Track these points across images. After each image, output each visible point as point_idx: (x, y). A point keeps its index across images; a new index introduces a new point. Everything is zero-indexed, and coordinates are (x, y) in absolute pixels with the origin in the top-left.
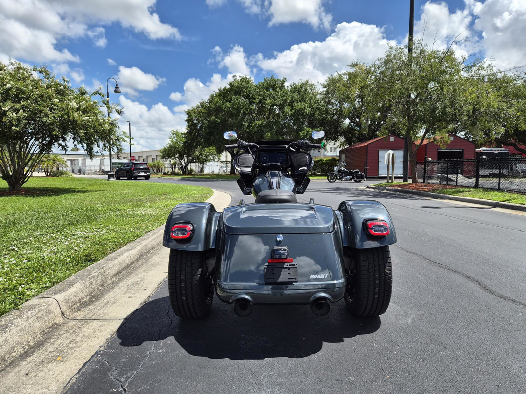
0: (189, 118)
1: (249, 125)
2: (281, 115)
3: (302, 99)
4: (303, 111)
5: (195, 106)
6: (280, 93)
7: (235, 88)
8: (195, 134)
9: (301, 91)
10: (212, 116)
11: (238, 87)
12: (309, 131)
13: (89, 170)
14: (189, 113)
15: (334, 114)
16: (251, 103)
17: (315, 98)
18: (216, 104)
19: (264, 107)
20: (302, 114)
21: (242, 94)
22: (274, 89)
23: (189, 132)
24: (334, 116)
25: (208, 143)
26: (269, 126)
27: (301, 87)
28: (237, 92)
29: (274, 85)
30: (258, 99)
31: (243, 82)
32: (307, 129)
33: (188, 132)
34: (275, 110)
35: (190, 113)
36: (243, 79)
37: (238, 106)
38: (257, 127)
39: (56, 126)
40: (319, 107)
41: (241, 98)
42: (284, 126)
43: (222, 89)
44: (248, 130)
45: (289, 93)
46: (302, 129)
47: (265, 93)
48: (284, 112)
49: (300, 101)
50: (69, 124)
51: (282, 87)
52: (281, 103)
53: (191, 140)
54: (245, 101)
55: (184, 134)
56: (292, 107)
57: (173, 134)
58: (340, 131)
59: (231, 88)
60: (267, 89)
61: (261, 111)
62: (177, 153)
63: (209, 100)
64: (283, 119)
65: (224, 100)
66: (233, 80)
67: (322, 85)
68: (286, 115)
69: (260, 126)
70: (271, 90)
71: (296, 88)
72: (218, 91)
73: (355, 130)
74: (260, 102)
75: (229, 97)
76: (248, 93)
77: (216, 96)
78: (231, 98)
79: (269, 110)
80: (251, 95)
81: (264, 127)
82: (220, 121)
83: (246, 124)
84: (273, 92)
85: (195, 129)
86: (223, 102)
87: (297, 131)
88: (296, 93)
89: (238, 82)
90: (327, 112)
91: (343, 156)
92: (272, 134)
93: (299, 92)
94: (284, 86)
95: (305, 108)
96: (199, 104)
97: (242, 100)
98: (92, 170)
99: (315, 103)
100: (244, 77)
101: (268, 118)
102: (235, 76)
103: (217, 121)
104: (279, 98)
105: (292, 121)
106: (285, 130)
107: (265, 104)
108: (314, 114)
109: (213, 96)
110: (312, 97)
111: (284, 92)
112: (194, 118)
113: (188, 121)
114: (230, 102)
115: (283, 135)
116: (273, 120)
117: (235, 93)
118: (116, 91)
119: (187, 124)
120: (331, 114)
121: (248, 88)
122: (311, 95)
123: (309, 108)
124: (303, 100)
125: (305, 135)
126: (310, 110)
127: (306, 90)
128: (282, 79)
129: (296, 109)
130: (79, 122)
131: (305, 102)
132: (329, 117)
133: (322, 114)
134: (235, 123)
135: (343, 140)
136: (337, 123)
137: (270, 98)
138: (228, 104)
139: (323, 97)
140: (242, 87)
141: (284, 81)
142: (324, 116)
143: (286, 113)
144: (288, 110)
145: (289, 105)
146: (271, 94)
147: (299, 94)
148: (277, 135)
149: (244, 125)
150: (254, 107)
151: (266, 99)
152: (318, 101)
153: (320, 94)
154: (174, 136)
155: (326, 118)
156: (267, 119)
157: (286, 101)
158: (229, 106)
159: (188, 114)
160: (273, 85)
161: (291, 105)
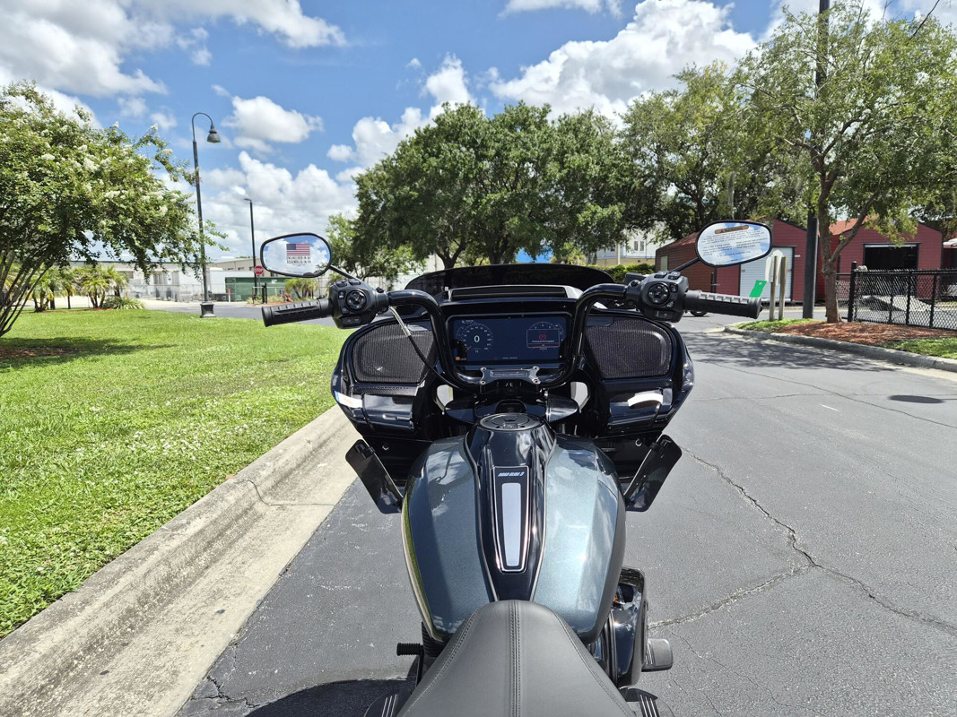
0: (362, 191)
1: (476, 202)
2: (540, 181)
3: (582, 146)
4: (584, 170)
5: (372, 167)
6: (538, 135)
7: (447, 128)
8: (373, 222)
9: (580, 129)
10: (403, 186)
11: (453, 126)
12: (595, 213)
13: (186, 293)
14: (360, 181)
15: (645, 176)
16: (480, 158)
17: (608, 143)
18: (409, 161)
19: (506, 164)
20: (583, 178)
21: (460, 139)
22: (525, 127)
23: (362, 219)
24: (645, 181)
25: (398, 240)
26: (515, 203)
27: (580, 121)
28: (452, 135)
29: (525, 120)
30: (493, 148)
31: (462, 115)
32: (593, 208)
33: (359, 219)
34: (528, 171)
35: (362, 180)
36: (463, 108)
37: (452, 165)
38: (492, 206)
39: (47, 211)
40: (617, 162)
41: (459, 148)
42: (546, 202)
43: (422, 130)
44: (473, 212)
45: (555, 136)
46: (582, 208)
47: (506, 135)
48: (545, 175)
49: (578, 152)
50: (74, 208)
51: (541, 124)
52: (539, 156)
53: (367, 233)
54: (467, 153)
55: (354, 223)
56: (562, 164)
57: (333, 223)
58: (659, 209)
59: (439, 128)
60: (511, 128)
61: (499, 172)
62: (342, 260)
63: (398, 154)
64: (544, 189)
65: (426, 152)
66: (443, 112)
67: (622, 117)
68: (551, 181)
69: (499, 203)
70: (519, 130)
71: (570, 124)
72: (415, 136)
73: (688, 208)
74: (498, 154)
75: (436, 146)
76: (474, 136)
77: (411, 146)
78: (440, 147)
79: (517, 171)
80: (479, 141)
81: (506, 204)
82: (419, 196)
83: (470, 201)
84: (523, 135)
85: (373, 212)
86: (423, 157)
87: (572, 213)
88: (571, 135)
89: (452, 116)
90: (632, 171)
91: (664, 260)
92: (521, 219)
93: (576, 132)
94: (546, 121)
95: (588, 164)
96: (380, 164)
97: (462, 152)
98: (190, 293)
99: (609, 154)
100: (465, 105)
101: (514, 188)
102: (447, 104)
103: (412, 196)
104: (534, 145)
105: (563, 193)
106: (548, 210)
107: (507, 159)
108: (606, 177)
109: (403, 145)
110: (602, 142)
111: (545, 133)
112: (371, 191)
113: (361, 196)
114: (438, 157)
115: (543, 221)
116: (525, 191)
117: (447, 138)
118: (210, 139)
119: (359, 203)
120: (640, 178)
121: (472, 127)
122: (599, 138)
123: (597, 164)
124: (583, 148)
125: (589, 219)
126: (598, 168)
127: (589, 128)
128: (540, 107)
129: (570, 167)
130: (95, 202)
131: (587, 152)
132: (637, 182)
133: (622, 176)
134: (447, 199)
135: (662, 229)
136: (652, 194)
137: (516, 146)
138: (434, 161)
139: (625, 141)
140: (461, 126)
141: (546, 111)
142: (627, 179)
143: (550, 176)
144: (553, 169)
145: (555, 160)
146: (519, 137)
147: (576, 136)
148: (532, 221)
149: (465, 202)
150: (486, 165)
151: (510, 148)
152: (615, 149)
153: (619, 135)
154: (336, 226)
155: (631, 185)
156: (512, 188)
157: (549, 151)
158: (435, 164)
159: (358, 183)
160: (521, 120)
161: (560, 159)
